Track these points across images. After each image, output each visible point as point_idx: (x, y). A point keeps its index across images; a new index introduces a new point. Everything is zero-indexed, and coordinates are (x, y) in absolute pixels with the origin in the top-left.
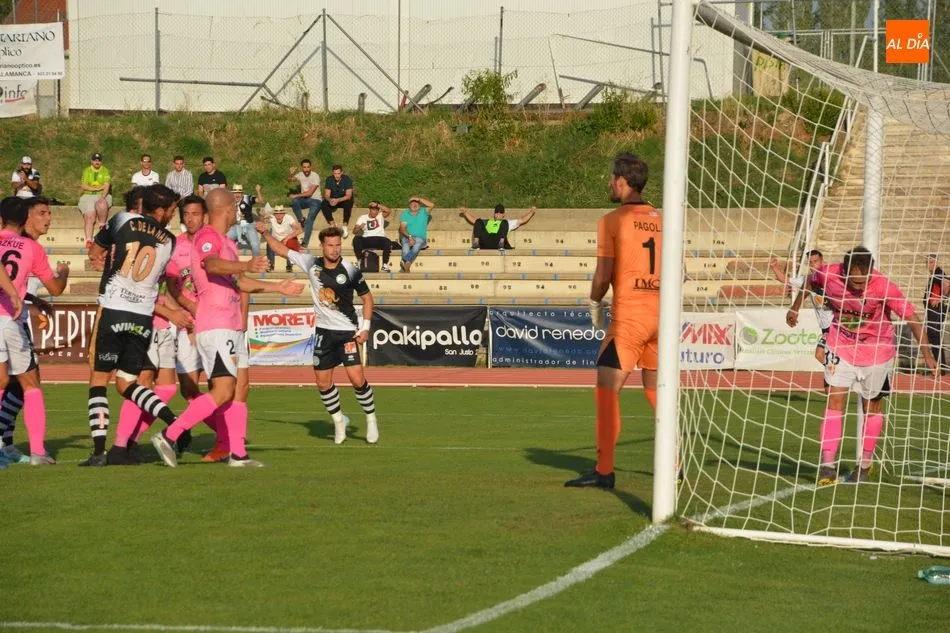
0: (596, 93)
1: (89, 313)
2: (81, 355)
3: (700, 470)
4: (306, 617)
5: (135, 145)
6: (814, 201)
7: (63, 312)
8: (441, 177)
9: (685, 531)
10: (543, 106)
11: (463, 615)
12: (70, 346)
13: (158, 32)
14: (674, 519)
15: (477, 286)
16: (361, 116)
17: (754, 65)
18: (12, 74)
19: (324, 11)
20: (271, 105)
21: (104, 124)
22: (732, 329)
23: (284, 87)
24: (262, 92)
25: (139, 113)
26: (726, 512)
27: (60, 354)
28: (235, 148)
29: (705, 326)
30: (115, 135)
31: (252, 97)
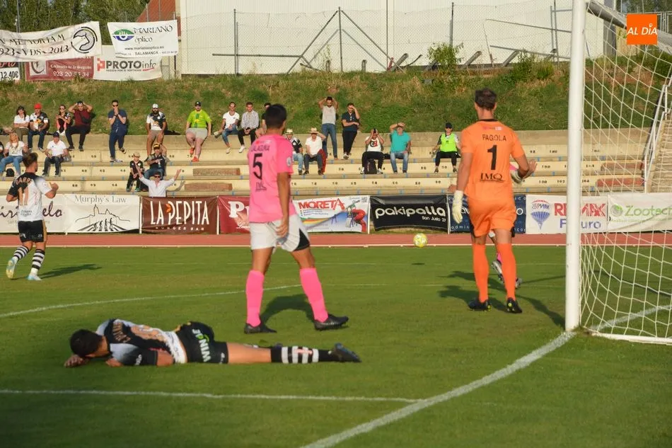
0: (514, 57)
1: (197, 202)
2: (192, 229)
3: (596, 298)
4: (353, 390)
5: (222, 97)
6: (658, 123)
7: (180, 202)
8: (414, 112)
9: (586, 336)
10: (480, 66)
11: (450, 389)
12: (185, 223)
13: (236, 24)
14: (579, 328)
15: (439, 182)
16: (363, 75)
17: (617, 35)
18: (146, 53)
19: (339, 8)
20: (307, 68)
21: (203, 83)
22: (605, 207)
23: (315, 57)
24: (301, 61)
25: (225, 76)
26: (612, 324)
27: (179, 228)
28: (285, 97)
29: (587, 205)
30: (210, 90)
31: (295, 64)
